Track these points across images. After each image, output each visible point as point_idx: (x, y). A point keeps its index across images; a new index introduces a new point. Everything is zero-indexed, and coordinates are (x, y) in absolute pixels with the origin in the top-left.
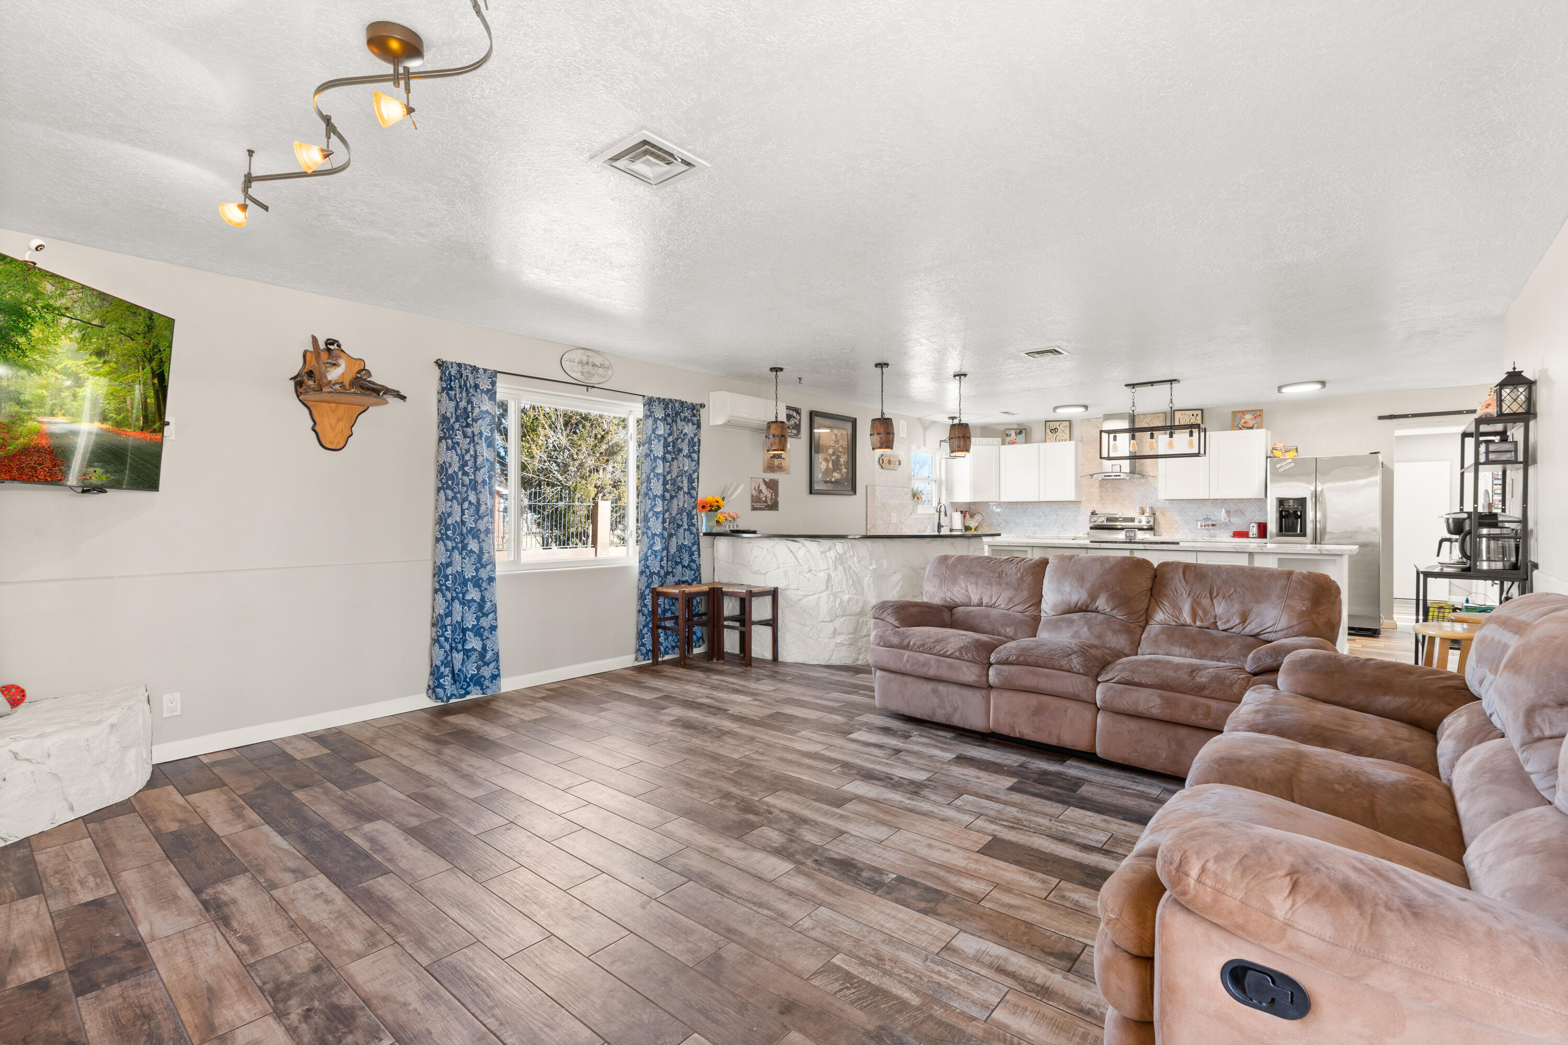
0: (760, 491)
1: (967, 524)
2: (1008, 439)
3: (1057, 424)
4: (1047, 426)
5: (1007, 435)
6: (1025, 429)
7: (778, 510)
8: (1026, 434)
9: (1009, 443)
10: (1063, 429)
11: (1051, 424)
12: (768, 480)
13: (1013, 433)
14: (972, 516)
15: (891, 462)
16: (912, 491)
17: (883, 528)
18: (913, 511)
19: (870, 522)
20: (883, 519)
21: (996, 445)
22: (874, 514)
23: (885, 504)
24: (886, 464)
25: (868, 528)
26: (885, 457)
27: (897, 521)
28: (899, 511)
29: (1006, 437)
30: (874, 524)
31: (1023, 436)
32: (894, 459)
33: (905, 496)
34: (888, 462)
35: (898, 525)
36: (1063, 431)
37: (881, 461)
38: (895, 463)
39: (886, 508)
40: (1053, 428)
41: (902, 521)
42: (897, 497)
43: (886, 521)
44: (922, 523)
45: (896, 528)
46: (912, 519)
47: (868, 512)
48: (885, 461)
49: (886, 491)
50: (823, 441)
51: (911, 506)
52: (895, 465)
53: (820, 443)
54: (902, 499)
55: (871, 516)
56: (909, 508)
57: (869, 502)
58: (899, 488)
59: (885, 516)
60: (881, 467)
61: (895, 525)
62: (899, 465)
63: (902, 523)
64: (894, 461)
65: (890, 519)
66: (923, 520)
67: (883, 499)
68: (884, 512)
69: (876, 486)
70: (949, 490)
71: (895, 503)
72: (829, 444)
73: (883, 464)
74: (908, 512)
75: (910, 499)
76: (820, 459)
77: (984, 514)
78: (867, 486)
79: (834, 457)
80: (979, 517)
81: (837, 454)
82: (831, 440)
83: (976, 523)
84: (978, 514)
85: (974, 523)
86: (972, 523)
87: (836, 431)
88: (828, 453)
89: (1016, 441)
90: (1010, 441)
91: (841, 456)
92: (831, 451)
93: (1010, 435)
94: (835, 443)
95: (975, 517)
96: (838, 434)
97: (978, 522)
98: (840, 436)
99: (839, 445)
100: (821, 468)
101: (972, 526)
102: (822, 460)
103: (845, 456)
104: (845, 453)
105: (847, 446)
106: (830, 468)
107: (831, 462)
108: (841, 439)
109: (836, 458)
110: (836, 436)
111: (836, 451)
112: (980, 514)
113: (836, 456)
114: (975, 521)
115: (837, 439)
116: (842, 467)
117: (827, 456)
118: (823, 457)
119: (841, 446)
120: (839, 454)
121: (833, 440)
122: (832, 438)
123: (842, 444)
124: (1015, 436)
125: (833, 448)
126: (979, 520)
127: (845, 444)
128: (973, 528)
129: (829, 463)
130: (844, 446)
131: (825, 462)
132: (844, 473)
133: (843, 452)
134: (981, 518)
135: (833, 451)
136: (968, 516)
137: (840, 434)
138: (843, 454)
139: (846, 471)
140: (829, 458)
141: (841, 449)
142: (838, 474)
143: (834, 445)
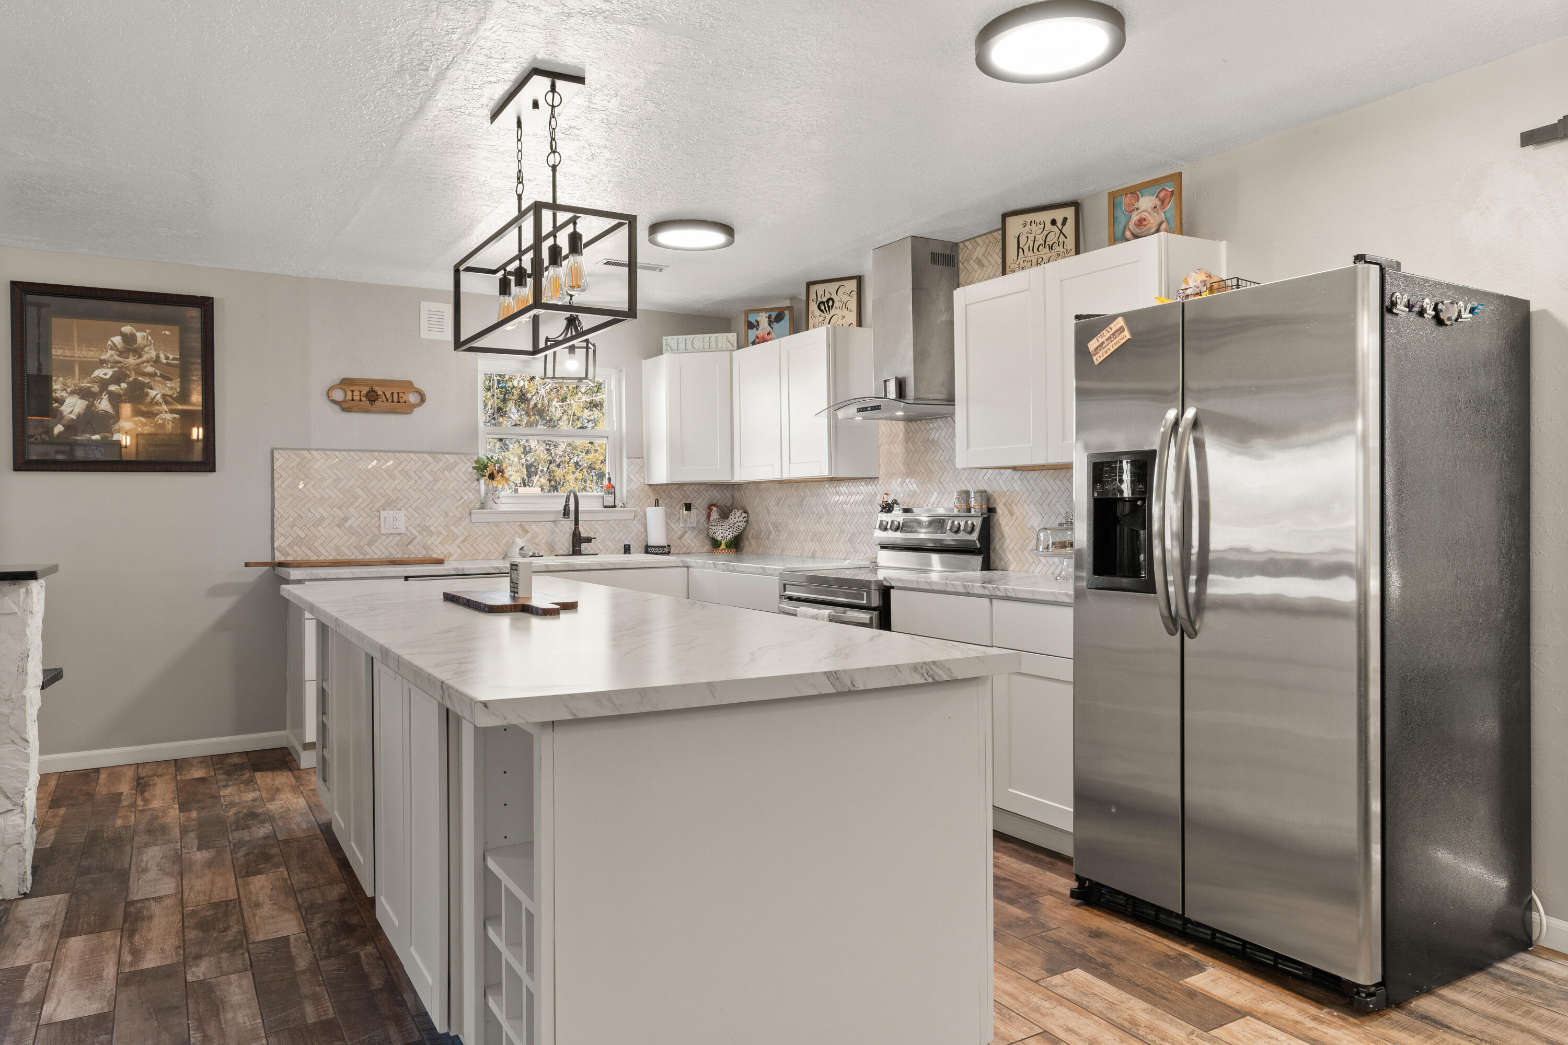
1: (711, 534)
2: (752, 334)
3: (833, 287)
4: (812, 296)
5: (751, 326)
6: (790, 309)
8: (790, 318)
9: (754, 343)
10: (845, 298)
11: (820, 288)
13: (763, 319)
14: (725, 515)
15: (378, 395)
16: (475, 461)
17: (347, 545)
18: (478, 505)
19: (284, 532)
20: (347, 525)
21: (724, 349)
22: (303, 516)
23: (358, 491)
24: (360, 400)
25: (276, 545)
26: (356, 385)
27: (410, 528)
28: (420, 506)
29: (749, 330)
30: (303, 535)
31: (785, 323)
32: (396, 390)
33: (446, 473)
34: (367, 396)
35: (413, 537)
36: (844, 305)
37: (338, 395)
38: (400, 399)
39: (360, 500)
40: (825, 300)
41: (431, 528)
42: (408, 475)
43: (359, 530)
44: (520, 532)
45: (406, 543)
46: (476, 524)
47: (275, 511)
48: (357, 393)
49: (359, 461)
50: (69, 349)
51: (470, 495)
52: (399, 402)
53: (57, 355)
54: (431, 479)
55: (291, 519)
56: (462, 498)
57: (283, 486)
58: (419, 455)
59: (353, 519)
60: (337, 408)
61: (398, 538)
62: (419, 401)
63: (431, 533)
64: (398, 393)
65: (377, 525)
66: (527, 526)
67: (346, 480)
68: (351, 509)
69: (314, 452)
70: (643, 458)
71: (399, 487)
72: (96, 358)
73: (348, 401)
74: (457, 508)
75: (465, 479)
76: (62, 390)
77: (750, 512)
78: (272, 452)
79: (120, 386)
80: (737, 517)
81: (135, 380)
82: (105, 348)
83: (727, 532)
84: (736, 512)
85: (724, 532)
86: (721, 531)
87: (127, 329)
88: (92, 376)
89: (770, 336)
90: (758, 338)
91: (152, 384)
92: (103, 373)
93: (758, 322)
94: (124, 355)
95: (729, 518)
96: (139, 335)
97: (732, 529)
98: (150, 338)
99: (145, 358)
100: (65, 409)
101: (719, 538)
102: (68, 391)
103: (168, 385)
104: (170, 376)
105: (178, 362)
106: (102, 410)
107: (105, 397)
108: (152, 346)
109: (126, 389)
110: (129, 339)
111: (130, 372)
112: (740, 511)
113: (129, 383)
114: (726, 527)
115: (135, 346)
116: (157, 407)
117: (89, 385)
118: (75, 385)
119: (152, 363)
120: (140, 378)
121: (114, 347)
122: (111, 344)
123: (158, 357)
124: (770, 325)
125: (112, 367)
126: (736, 525)
127: (171, 357)
128: (723, 543)
129: (99, 401)
130: (165, 361)
131: (81, 398)
132: (166, 423)
133: (161, 376)
134: (741, 519)
135: (114, 372)
136: (715, 515)
137: (145, 334)
138: (160, 379)
139: (174, 418)
140: (98, 389)
141: (150, 369)
142: (140, 425)
143: (120, 359)
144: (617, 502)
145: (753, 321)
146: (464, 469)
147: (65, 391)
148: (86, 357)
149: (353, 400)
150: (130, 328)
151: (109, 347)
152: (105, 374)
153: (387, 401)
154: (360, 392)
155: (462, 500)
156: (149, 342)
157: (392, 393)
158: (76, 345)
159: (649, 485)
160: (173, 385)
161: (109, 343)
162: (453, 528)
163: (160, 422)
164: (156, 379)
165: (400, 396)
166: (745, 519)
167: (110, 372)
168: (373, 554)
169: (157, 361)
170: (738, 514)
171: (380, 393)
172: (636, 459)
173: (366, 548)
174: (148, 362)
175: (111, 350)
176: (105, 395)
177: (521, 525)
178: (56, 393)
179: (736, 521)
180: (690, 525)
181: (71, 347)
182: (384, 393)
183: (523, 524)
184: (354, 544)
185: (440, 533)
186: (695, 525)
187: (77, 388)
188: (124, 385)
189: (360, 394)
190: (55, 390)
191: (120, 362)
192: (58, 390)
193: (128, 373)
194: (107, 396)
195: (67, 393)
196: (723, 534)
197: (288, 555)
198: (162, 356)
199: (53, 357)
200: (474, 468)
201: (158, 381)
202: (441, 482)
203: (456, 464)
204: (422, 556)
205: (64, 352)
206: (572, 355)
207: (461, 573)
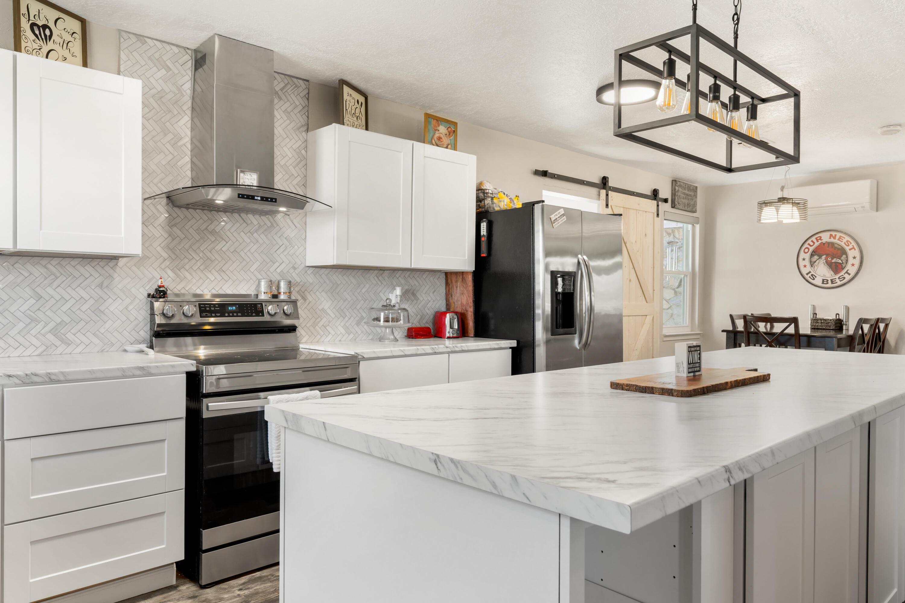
3: (50, 13)
4: (23, 9)
10: (67, 37)
11: (33, 5)
36: (65, 45)
40: (40, 23)
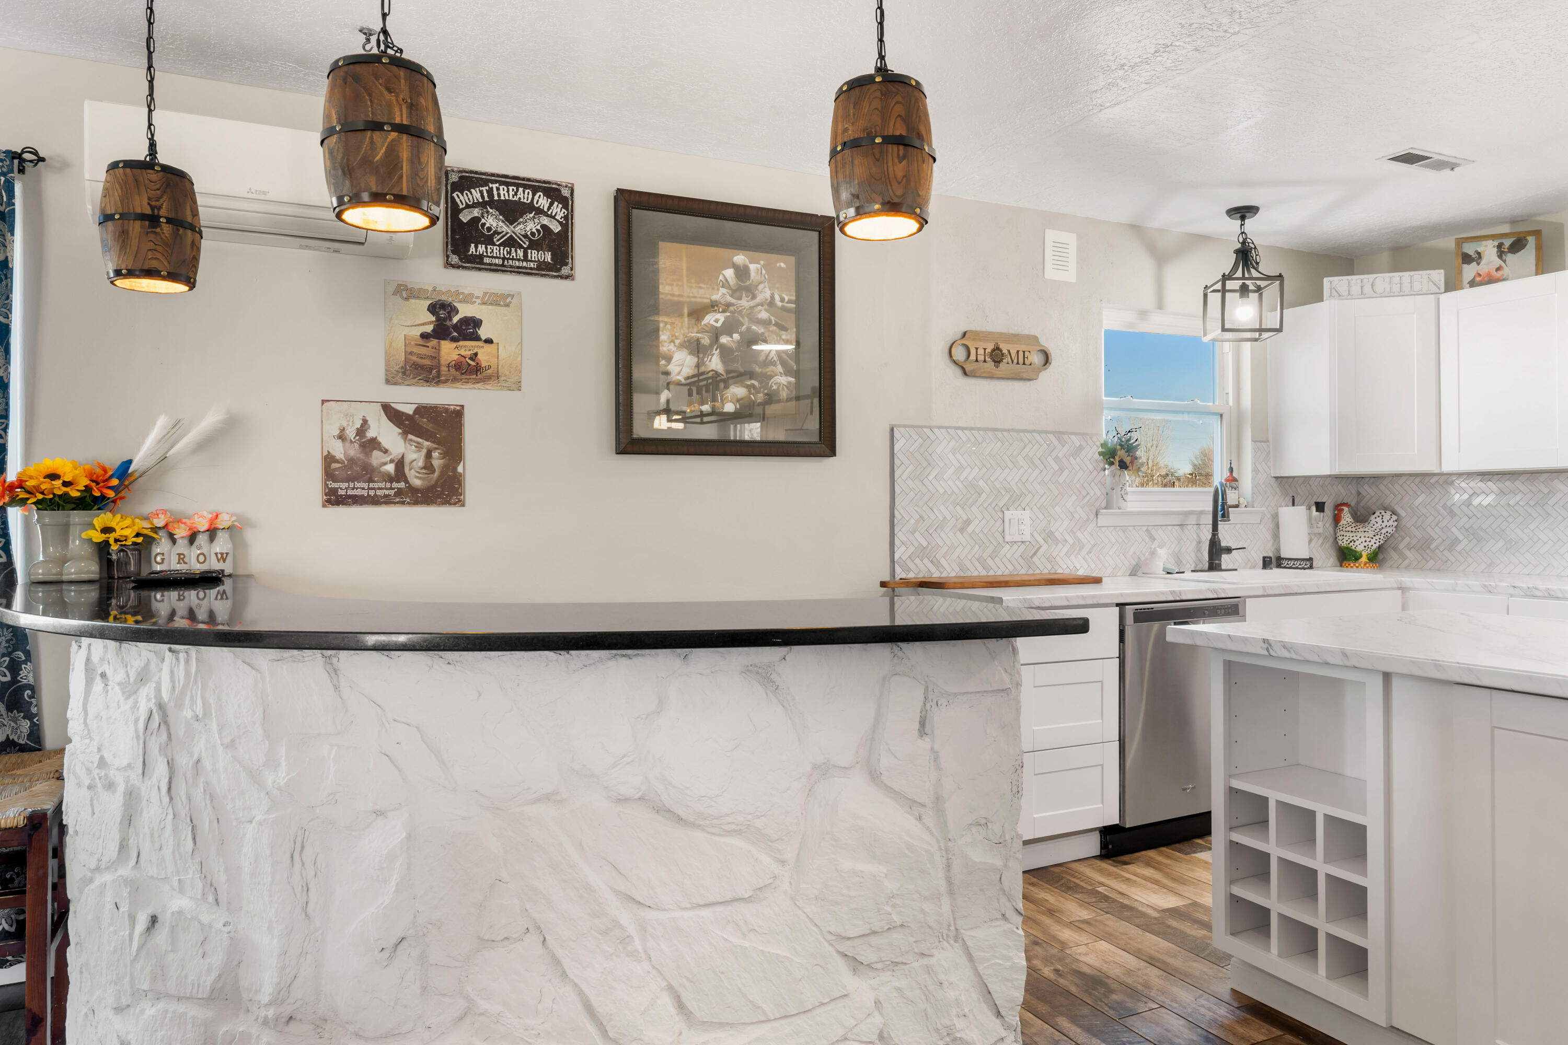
0: (374, 444)
1: (1343, 542)
2: (1469, 271)
5: (1467, 259)
6: (1537, 233)
7: (461, 503)
8: (1539, 248)
9: (1472, 284)
12: (409, 410)
13: (1489, 250)
14: (1361, 518)
15: (1003, 354)
16: (1102, 445)
17: (970, 557)
18: (1104, 504)
19: (904, 539)
20: (970, 529)
21: (1424, 292)
22: (926, 517)
23: (981, 483)
24: (985, 361)
25: (897, 556)
26: (980, 340)
27: (1035, 534)
28: (1045, 504)
29: (1465, 266)
30: (925, 544)
31: (1528, 254)
32: (1022, 348)
33: (1072, 459)
34: (991, 354)
35: (1038, 546)
37: (959, 353)
38: (1026, 359)
39: (984, 496)
41: (1057, 534)
42: (1033, 462)
43: (981, 535)
44: (1147, 539)
45: (1030, 555)
46: (1103, 529)
47: (895, 510)
48: (981, 351)
49: (982, 443)
50: (677, 285)
51: (1096, 489)
52: (1024, 364)
53: (663, 294)
54: (1056, 467)
55: (912, 521)
56: (1088, 494)
57: (904, 477)
58: (1044, 435)
59: (976, 522)
60: (958, 371)
61: (1023, 547)
62: (1043, 364)
63: (1056, 541)
64: (1024, 352)
65: (1000, 530)
66: (1153, 532)
67: (969, 469)
68: (974, 508)
69: (935, 430)
70: (1268, 441)
71: (1024, 480)
72: (707, 298)
73: (972, 361)
74: (1082, 508)
75: (1091, 467)
76: (670, 342)
77: (1403, 513)
78: (892, 430)
79: (732, 337)
80: (1385, 521)
81: (749, 329)
82: (718, 285)
83: (1373, 541)
84: (1383, 513)
85: (1368, 540)
86: (1360, 540)
87: (740, 258)
88: (702, 324)
89: (1500, 273)
90: (1480, 275)
91: (766, 335)
92: (714, 319)
93: (1479, 254)
94: (738, 294)
95: (1373, 522)
96: (753, 267)
97: (1379, 536)
98: (764, 272)
99: (759, 298)
100: (673, 368)
101: (1359, 549)
102: (677, 344)
103: (784, 337)
104: (785, 325)
105: (794, 306)
106: (712, 370)
107: (716, 353)
108: (766, 283)
109: (738, 342)
110: (741, 273)
111: (743, 318)
112: (1389, 513)
113: (741, 334)
114: (1371, 534)
115: (748, 283)
116: (772, 368)
117: (699, 335)
118: (684, 335)
119: (766, 306)
120: (754, 327)
121: (726, 284)
122: (723, 280)
123: (772, 297)
124: (1500, 257)
125: (724, 311)
126: (1384, 531)
127: (787, 299)
128: (1364, 554)
129: (710, 357)
130: (779, 304)
131: (690, 353)
132: (781, 389)
133: (776, 324)
134: (1391, 523)
135: (726, 318)
136: (1346, 518)
137: (759, 266)
138: (775, 328)
139: (789, 383)
140: (709, 341)
141: (764, 315)
142: (753, 391)
143: (733, 301)
144: (1242, 500)
145: (1471, 252)
146: (1089, 456)
147: (672, 344)
148: (695, 297)
149: (977, 361)
150: (742, 257)
151: (721, 284)
152: (717, 321)
153: (1013, 362)
154: (985, 349)
155: (1088, 497)
156: (763, 278)
157: (1018, 352)
158: (685, 279)
159: (1275, 477)
160: (788, 337)
161: (721, 278)
162: (1079, 534)
163: (775, 387)
164: (771, 329)
165: (1026, 357)
166: (1396, 523)
167: (721, 317)
168: (996, 570)
169: (771, 303)
170: (1387, 516)
171: (1005, 351)
172: (1263, 443)
173: (990, 561)
174: (762, 305)
175: (722, 287)
176: (716, 350)
177: (1147, 530)
178: (663, 346)
179: (1384, 525)
180: (1316, 531)
181: (680, 283)
182: (1009, 351)
183: (1150, 528)
184: (977, 556)
185: (1066, 541)
186: (1321, 530)
187: (686, 339)
188: (736, 336)
189: (985, 352)
190: (662, 341)
191: (732, 305)
192: (665, 342)
193: (741, 319)
194: (718, 350)
195: (675, 346)
196: (1367, 543)
197: (909, 570)
198: (777, 297)
199: (661, 296)
200: (1101, 454)
201: (772, 331)
202: (1066, 472)
203: (1081, 448)
204: (1047, 572)
205: (672, 289)
206: (1245, 300)
207: (1178, 599)
